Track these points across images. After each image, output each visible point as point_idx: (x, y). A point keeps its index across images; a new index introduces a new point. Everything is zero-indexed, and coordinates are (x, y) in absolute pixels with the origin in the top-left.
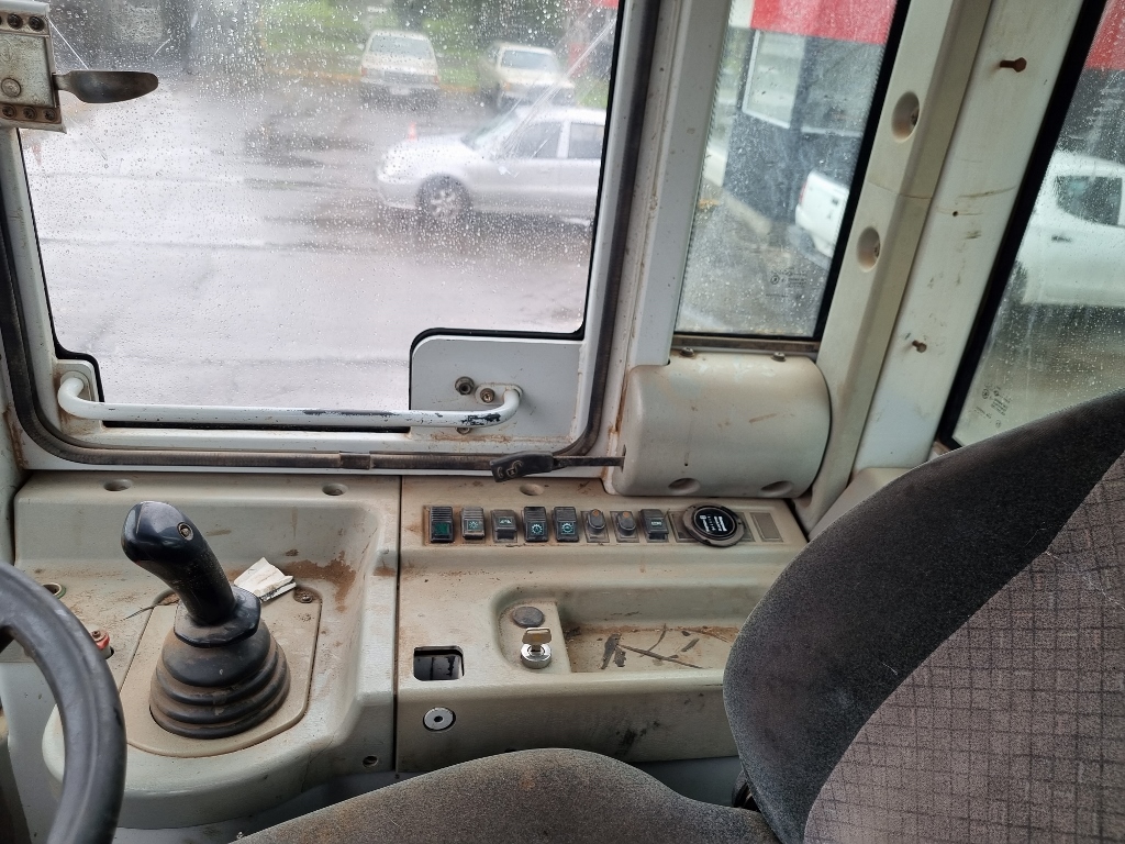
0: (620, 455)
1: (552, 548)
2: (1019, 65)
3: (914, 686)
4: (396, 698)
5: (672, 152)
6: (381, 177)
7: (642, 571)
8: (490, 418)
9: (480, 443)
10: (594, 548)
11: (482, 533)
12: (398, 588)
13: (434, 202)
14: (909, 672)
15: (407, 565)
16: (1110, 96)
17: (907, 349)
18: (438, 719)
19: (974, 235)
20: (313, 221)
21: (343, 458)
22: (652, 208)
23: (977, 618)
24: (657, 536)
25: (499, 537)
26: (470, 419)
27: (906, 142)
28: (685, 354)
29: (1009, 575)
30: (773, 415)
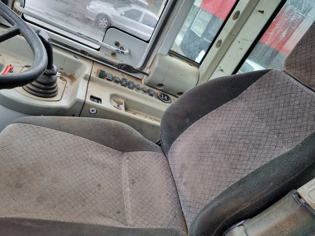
0: (149, 73)
1: (127, 88)
2: (262, 12)
3: (203, 119)
4: (85, 102)
5: (185, 3)
6: (87, 8)
7: (146, 101)
8: (122, 52)
9: (116, 60)
10: (136, 92)
11: (111, 79)
12: (88, 83)
13: (100, 21)
14: (203, 116)
15: (91, 80)
16: (277, 26)
17: (219, 70)
18: (93, 111)
19: (241, 49)
20: (63, 13)
21: (81, 50)
22: (176, 15)
23: (219, 108)
24: (151, 95)
25: (115, 82)
26: (117, 50)
27: (235, 22)
28: (170, 56)
29: (228, 101)
30: (186, 75)
